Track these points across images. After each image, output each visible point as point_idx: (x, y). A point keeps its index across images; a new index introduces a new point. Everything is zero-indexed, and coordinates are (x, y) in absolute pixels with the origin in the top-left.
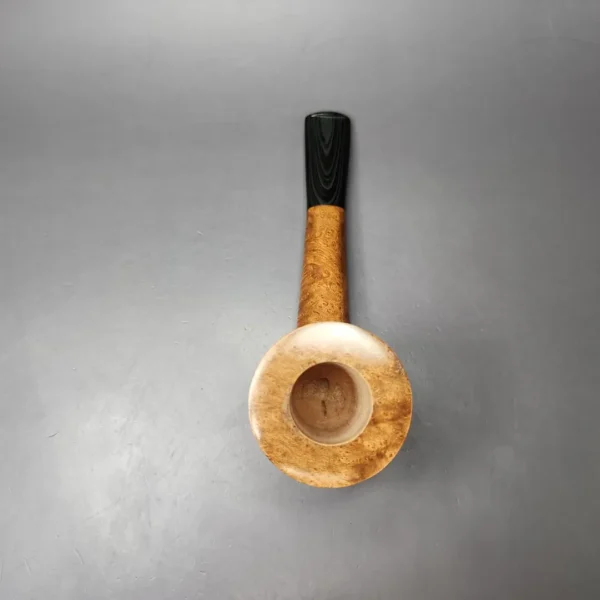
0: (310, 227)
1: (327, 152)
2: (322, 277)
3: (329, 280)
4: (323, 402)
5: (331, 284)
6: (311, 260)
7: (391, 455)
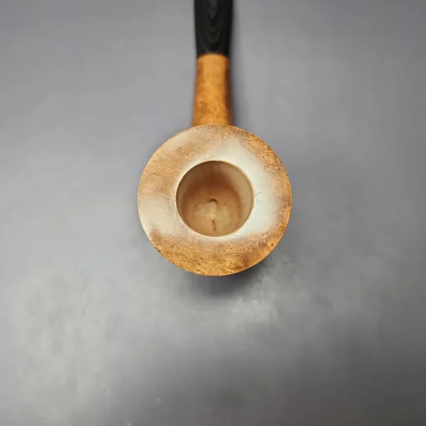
0: (199, 72)
1: (213, 15)
2: (209, 112)
3: (216, 113)
4: (213, 221)
5: (218, 117)
6: (200, 99)
7: (273, 245)
